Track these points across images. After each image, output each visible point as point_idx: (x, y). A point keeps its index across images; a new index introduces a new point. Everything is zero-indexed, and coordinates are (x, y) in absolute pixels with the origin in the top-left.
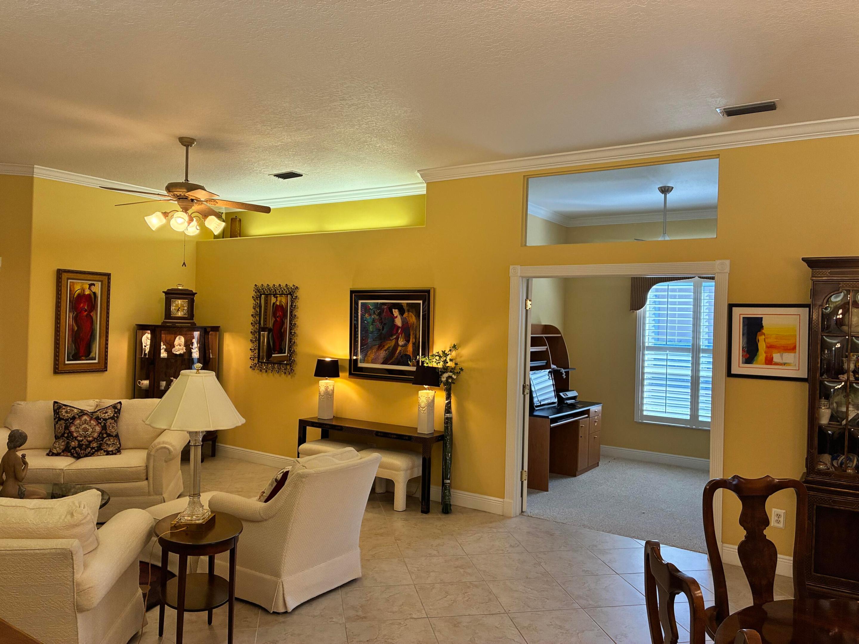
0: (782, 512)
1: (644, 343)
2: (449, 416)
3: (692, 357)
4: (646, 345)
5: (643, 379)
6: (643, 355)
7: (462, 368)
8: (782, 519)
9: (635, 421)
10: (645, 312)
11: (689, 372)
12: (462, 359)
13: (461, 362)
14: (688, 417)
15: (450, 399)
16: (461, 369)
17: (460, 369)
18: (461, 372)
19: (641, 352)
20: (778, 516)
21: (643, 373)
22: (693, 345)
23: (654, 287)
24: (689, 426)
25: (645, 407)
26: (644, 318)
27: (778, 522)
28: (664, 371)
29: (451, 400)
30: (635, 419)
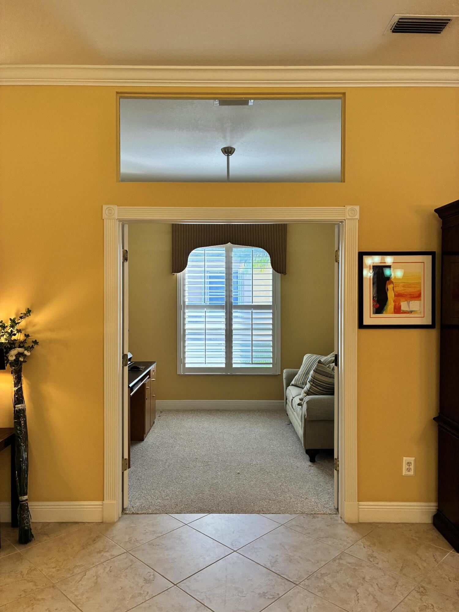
0: (412, 459)
1: (184, 302)
2: (21, 408)
3: (226, 313)
4: (187, 304)
5: (184, 335)
6: (184, 313)
7: (36, 340)
8: (412, 467)
9: (178, 374)
10: (184, 275)
11: (223, 326)
12: (37, 328)
13: (34, 333)
14: (224, 366)
15: (21, 384)
16: (36, 342)
17: (33, 342)
18: (35, 346)
19: (182, 311)
20: (409, 464)
21: (184, 330)
22: (226, 302)
23: (193, 251)
24: (224, 373)
25: (187, 360)
26: (184, 279)
27: (409, 470)
28: (202, 326)
29: (23, 385)
30: (178, 373)
